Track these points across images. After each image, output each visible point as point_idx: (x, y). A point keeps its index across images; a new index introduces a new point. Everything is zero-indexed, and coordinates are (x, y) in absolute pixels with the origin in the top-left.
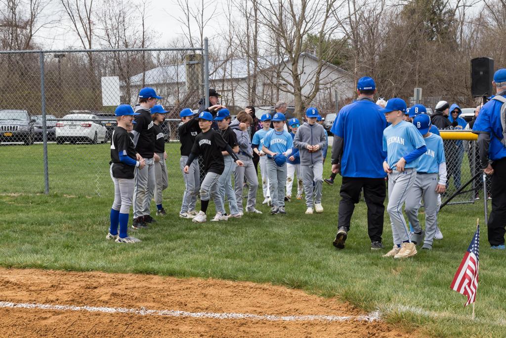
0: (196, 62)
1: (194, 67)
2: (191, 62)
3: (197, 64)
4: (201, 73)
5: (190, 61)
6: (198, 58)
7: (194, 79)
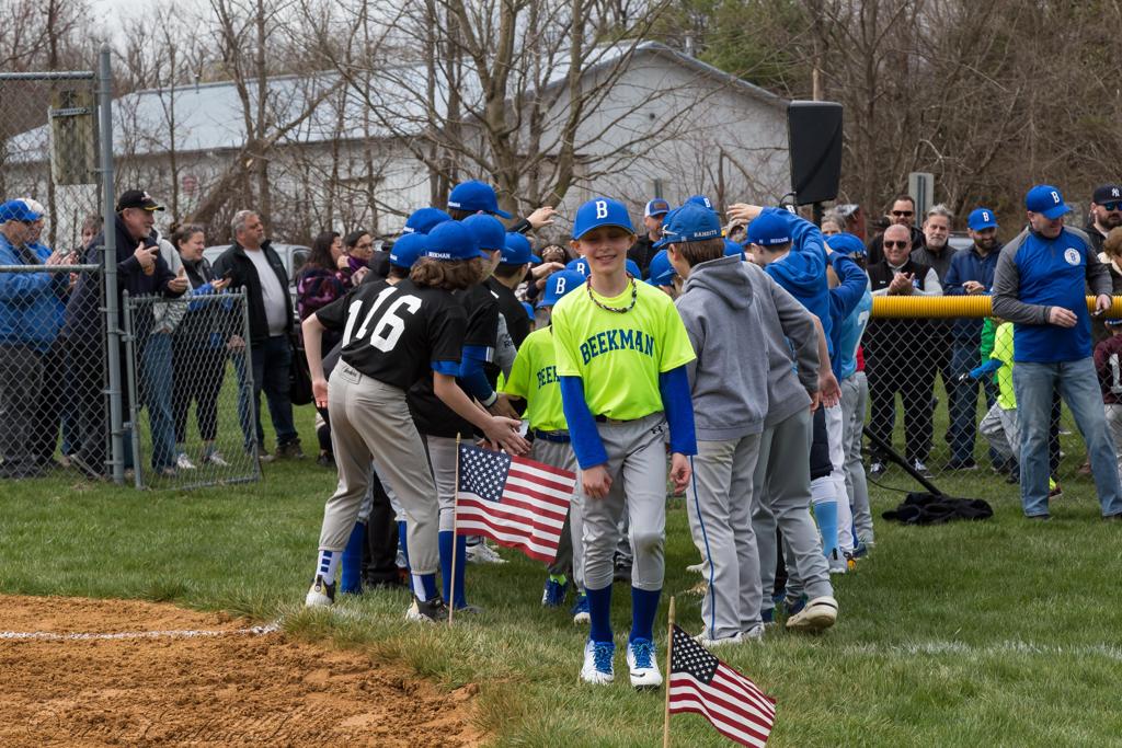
0: (78, 110)
1: (74, 123)
2: (66, 112)
3: (82, 115)
4: (91, 138)
5: (63, 108)
6: (86, 100)
7: (74, 157)
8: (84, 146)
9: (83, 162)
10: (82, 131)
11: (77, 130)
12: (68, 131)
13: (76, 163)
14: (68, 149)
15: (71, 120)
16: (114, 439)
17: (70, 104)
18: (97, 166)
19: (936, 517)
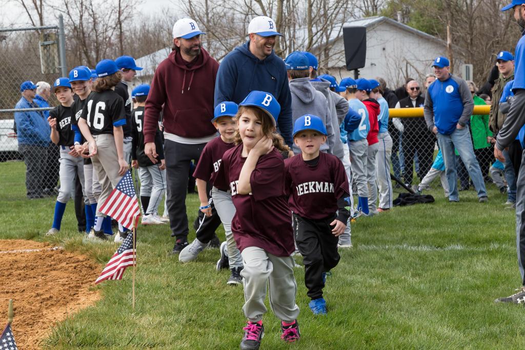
0: (51, 42)
1: (50, 48)
2: (46, 43)
3: (53, 44)
5: (44, 41)
6: (54, 38)
7: (50, 61)
8: (54, 57)
9: (54, 64)
10: (53, 51)
11: (51, 50)
12: (47, 51)
13: (51, 64)
14: (48, 59)
15: (48, 46)
17: (48, 40)
18: (60, 64)
19: (409, 203)
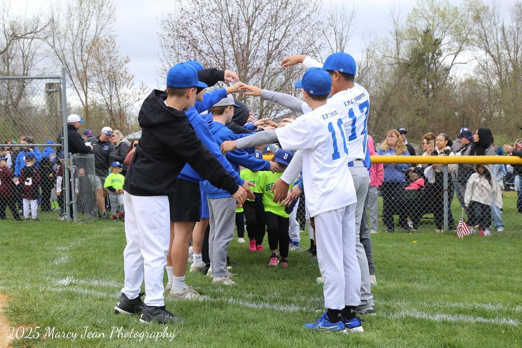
0: (54, 90)
1: (53, 95)
2: (50, 90)
3: (56, 91)
4: (59, 100)
5: (49, 88)
6: (57, 86)
7: (53, 106)
8: (56, 103)
9: (56, 108)
10: (56, 97)
12: (51, 97)
13: (54, 108)
14: (51, 103)
15: (52, 93)
16: (67, 206)
17: (52, 87)
18: (61, 109)
